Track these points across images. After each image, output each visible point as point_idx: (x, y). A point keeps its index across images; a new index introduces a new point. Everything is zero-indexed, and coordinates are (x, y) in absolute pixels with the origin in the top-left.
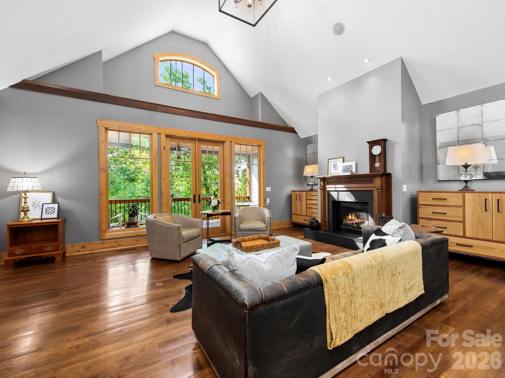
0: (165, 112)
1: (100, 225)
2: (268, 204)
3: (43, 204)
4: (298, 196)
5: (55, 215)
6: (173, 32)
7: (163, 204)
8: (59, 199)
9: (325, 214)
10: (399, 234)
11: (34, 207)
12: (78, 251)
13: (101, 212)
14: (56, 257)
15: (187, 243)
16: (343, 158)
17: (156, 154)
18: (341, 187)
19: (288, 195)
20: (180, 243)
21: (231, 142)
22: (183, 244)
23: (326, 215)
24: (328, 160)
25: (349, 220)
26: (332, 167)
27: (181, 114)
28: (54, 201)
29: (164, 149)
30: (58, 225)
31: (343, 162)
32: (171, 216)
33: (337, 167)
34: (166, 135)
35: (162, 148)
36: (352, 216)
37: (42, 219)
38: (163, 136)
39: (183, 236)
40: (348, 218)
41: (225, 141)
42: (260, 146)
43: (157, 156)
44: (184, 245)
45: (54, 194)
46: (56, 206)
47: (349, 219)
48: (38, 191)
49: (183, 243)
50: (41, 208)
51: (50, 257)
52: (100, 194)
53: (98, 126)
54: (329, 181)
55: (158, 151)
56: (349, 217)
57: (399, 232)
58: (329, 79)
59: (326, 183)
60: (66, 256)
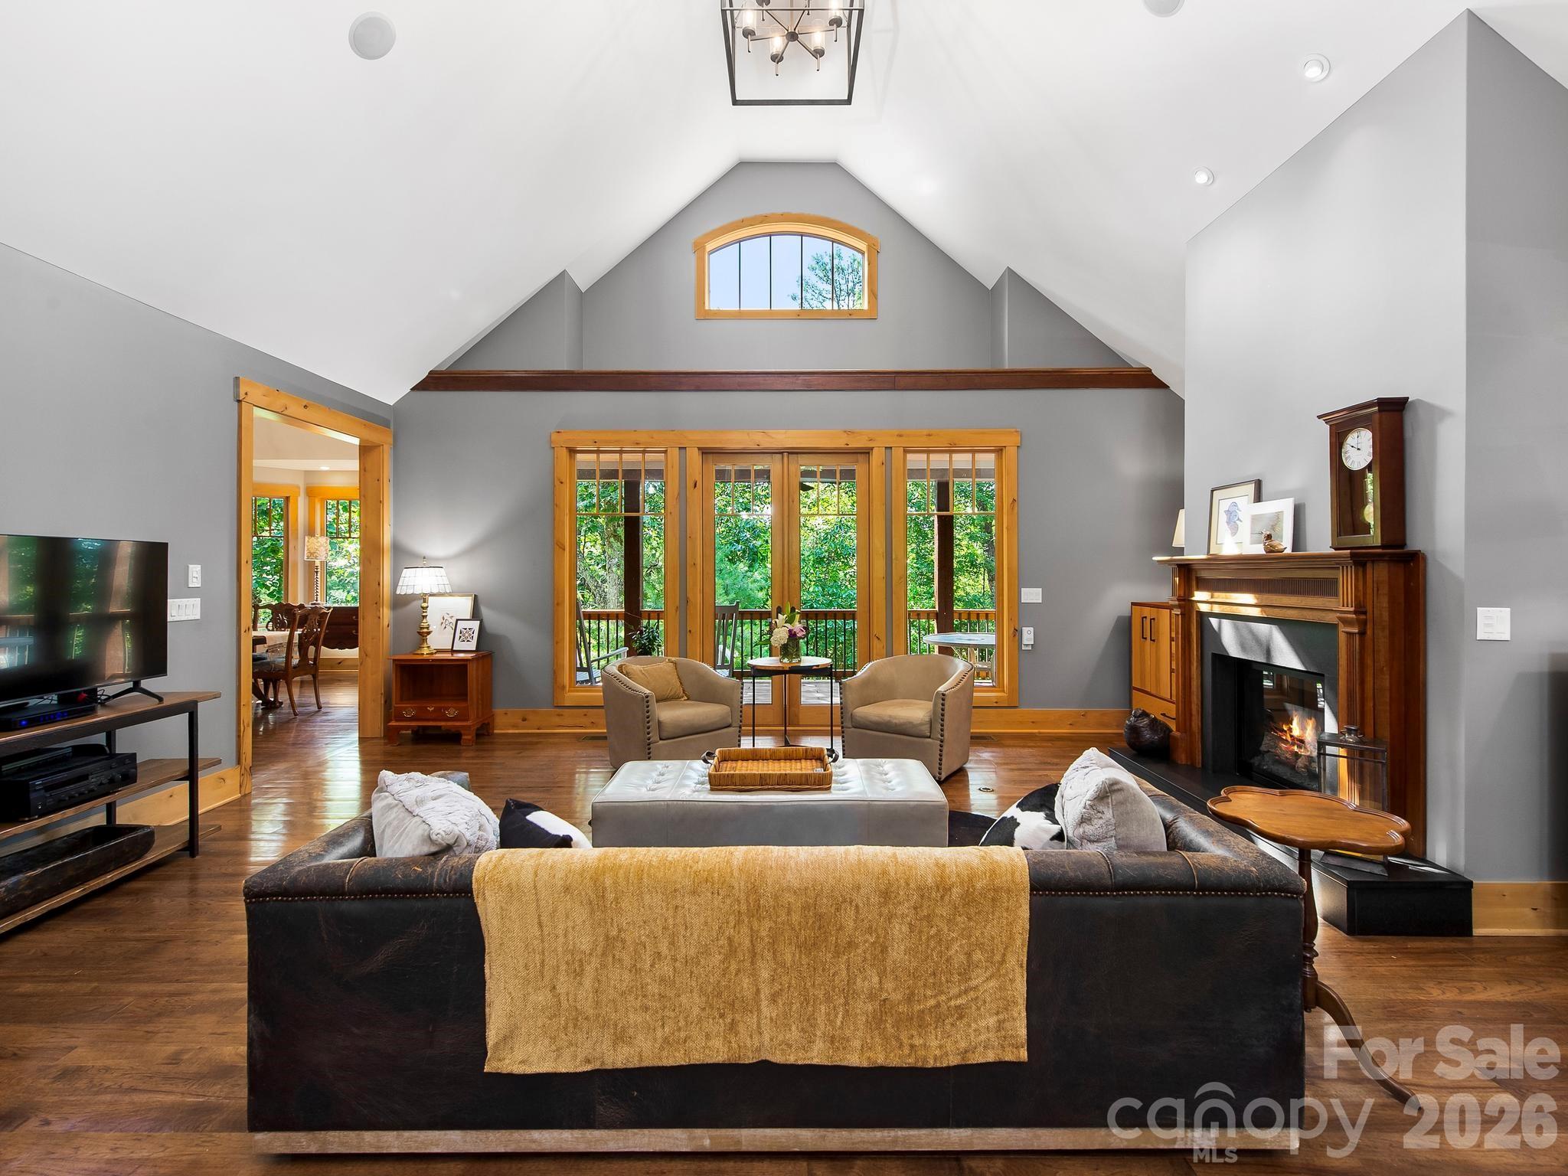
0: (698, 389)
1: (554, 672)
2: (1027, 645)
3: (457, 620)
4: (1147, 622)
5: (472, 645)
6: (743, 166)
7: (690, 631)
8: (485, 611)
9: (1190, 702)
10: (1101, 821)
11: (444, 625)
12: (515, 726)
13: (557, 643)
14: (462, 732)
15: (674, 742)
16: (1259, 484)
17: (675, 503)
18: (1246, 601)
19: (1120, 619)
20: (649, 740)
21: (891, 448)
22: (661, 742)
23: (1193, 705)
24: (1212, 491)
25: (1289, 739)
26: (1223, 518)
27: (739, 388)
28: (476, 614)
29: (695, 486)
30: (466, 665)
31: (1258, 498)
32: (678, 667)
33: (1238, 519)
34: (699, 449)
35: (690, 484)
36: (1303, 728)
37: (453, 651)
38: (694, 456)
39: (659, 723)
40: (1285, 731)
41: (872, 449)
42: (1002, 450)
43: (678, 506)
44: (663, 745)
45: (476, 599)
46: (475, 625)
47: (1291, 736)
48: (450, 594)
49: (661, 739)
50: (454, 628)
51: (453, 730)
52: (556, 602)
53: (553, 446)
54: (1205, 575)
55: (679, 494)
56: (1290, 730)
57: (1100, 815)
58: (1202, 178)
59: (1194, 583)
60: (493, 734)
